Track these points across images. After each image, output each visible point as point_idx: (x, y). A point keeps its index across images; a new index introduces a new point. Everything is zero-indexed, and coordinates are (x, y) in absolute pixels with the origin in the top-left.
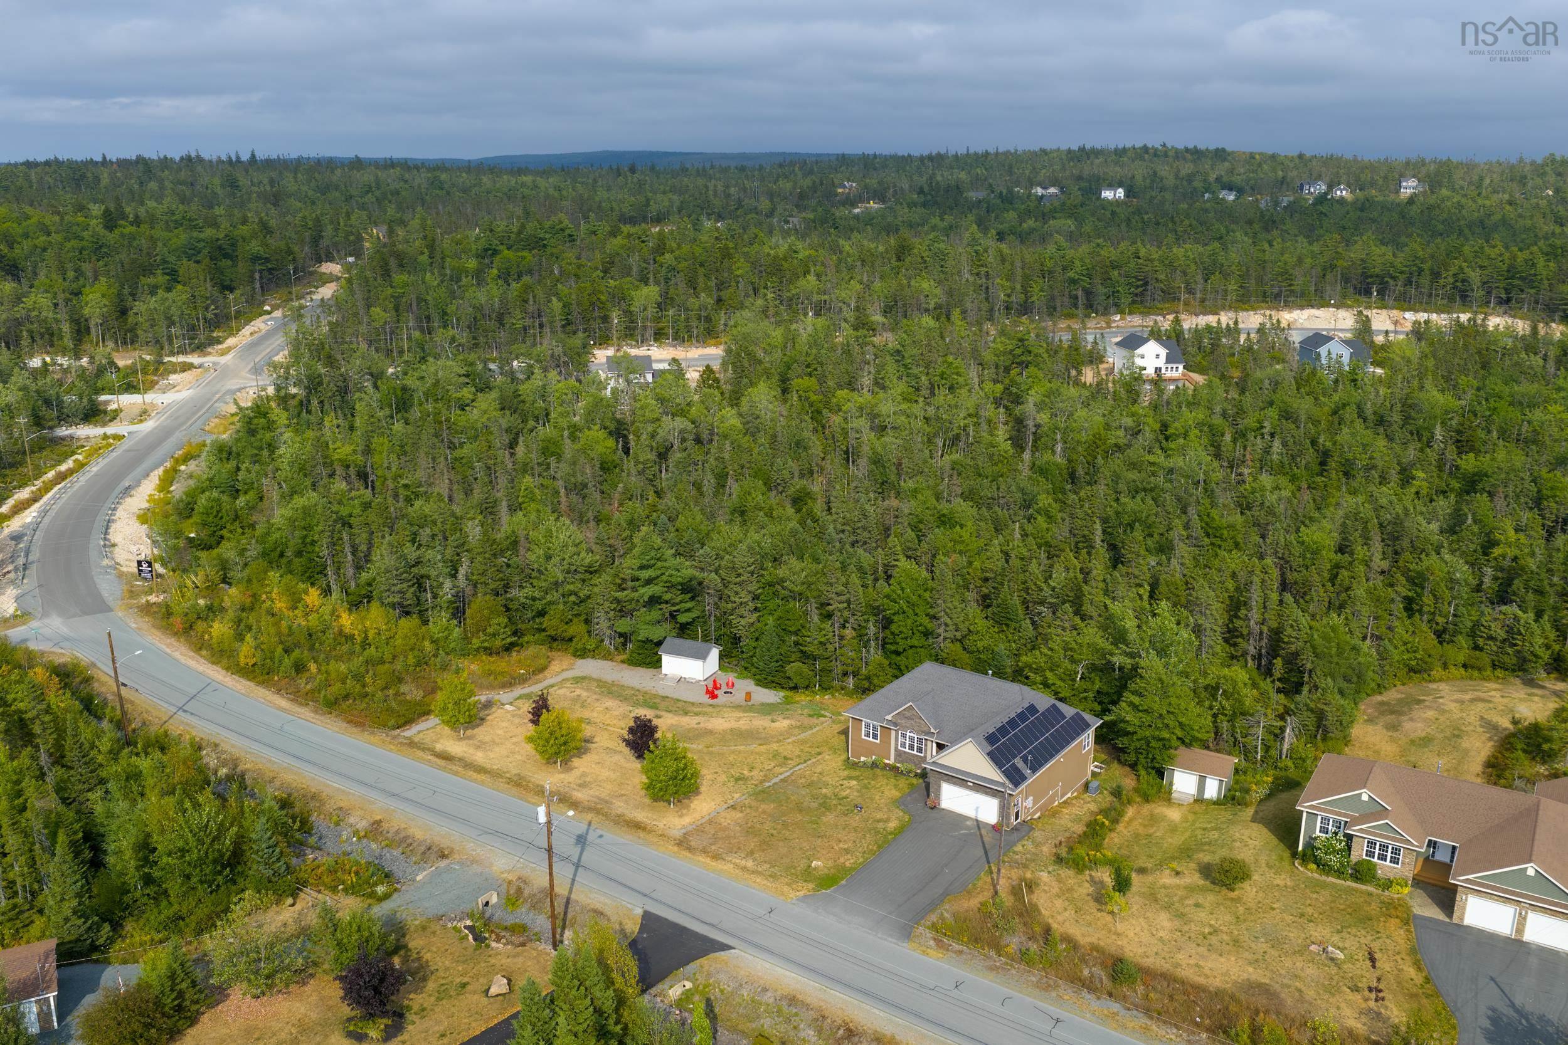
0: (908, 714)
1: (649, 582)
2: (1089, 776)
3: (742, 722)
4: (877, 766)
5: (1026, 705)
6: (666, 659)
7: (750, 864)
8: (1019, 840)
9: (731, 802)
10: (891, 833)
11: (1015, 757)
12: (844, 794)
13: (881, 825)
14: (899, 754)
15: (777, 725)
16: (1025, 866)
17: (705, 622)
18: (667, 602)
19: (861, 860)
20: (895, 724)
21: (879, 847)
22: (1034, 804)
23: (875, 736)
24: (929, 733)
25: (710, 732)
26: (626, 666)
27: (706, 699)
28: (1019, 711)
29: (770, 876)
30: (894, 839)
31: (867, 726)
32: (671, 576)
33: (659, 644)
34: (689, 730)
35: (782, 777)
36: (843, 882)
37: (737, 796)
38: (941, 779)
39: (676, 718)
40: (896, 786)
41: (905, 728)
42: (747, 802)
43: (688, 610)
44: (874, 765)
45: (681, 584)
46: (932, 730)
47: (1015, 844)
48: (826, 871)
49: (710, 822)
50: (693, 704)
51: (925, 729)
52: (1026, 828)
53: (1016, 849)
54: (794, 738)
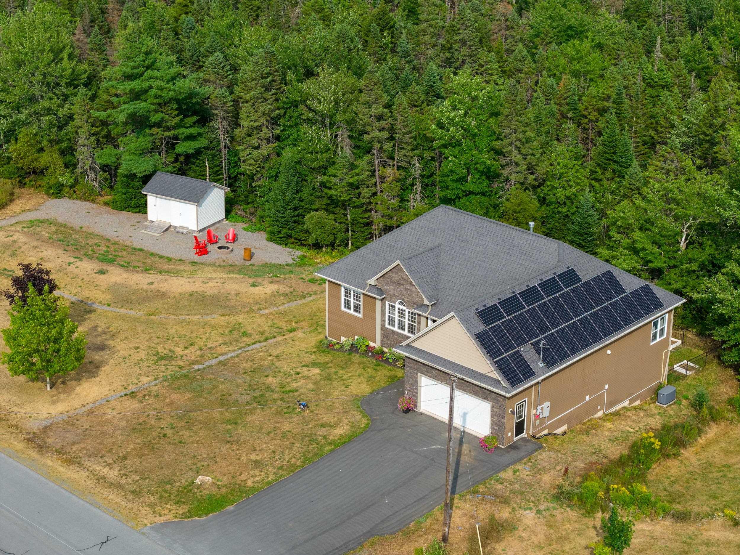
0: (396, 277)
1: (136, 96)
2: (664, 378)
3: (211, 284)
4: (357, 351)
5: (562, 269)
6: (152, 200)
7: (112, 474)
8: (514, 463)
9: (132, 388)
10: (333, 443)
11: (521, 342)
12: (294, 385)
13: (322, 432)
14: (387, 334)
15: (256, 290)
16: (505, 501)
17: (214, 156)
18: (158, 125)
19: (272, 478)
20: (381, 292)
21: (306, 461)
22: (553, 412)
23: (357, 309)
24: (421, 306)
25: (162, 295)
26: (109, 209)
27: (192, 255)
28: (546, 278)
29: (133, 492)
30: (332, 451)
31: (348, 293)
32: (161, 89)
33: (146, 179)
34: (134, 292)
35: (221, 358)
36: (231, 508)
37: (145, 380)
38: (418, 370)
39: (125, 275)
40: (371, 378)
41: (393, 297)
42: (155, 389)
43: (191, 138)
44: (354, 348)
45: (177, 101)
46: (426, 302)
47: (504, 467)
48: (214, 491)
49: (90, 413)
50: (170, 260)
51: (418, 299)
52: (530, 447)
53: (502, 475)
54: (273, 309)
